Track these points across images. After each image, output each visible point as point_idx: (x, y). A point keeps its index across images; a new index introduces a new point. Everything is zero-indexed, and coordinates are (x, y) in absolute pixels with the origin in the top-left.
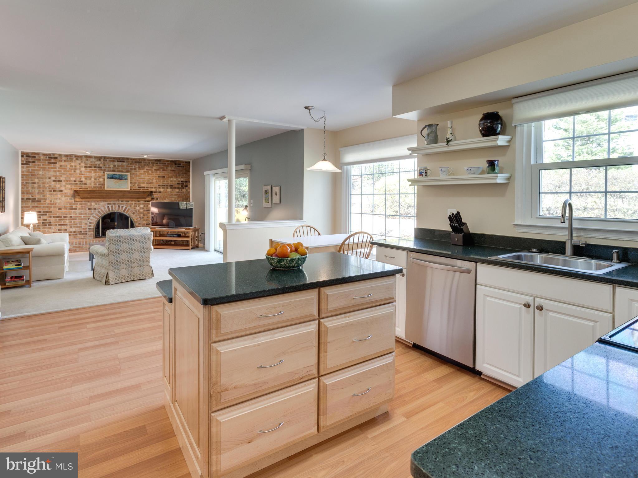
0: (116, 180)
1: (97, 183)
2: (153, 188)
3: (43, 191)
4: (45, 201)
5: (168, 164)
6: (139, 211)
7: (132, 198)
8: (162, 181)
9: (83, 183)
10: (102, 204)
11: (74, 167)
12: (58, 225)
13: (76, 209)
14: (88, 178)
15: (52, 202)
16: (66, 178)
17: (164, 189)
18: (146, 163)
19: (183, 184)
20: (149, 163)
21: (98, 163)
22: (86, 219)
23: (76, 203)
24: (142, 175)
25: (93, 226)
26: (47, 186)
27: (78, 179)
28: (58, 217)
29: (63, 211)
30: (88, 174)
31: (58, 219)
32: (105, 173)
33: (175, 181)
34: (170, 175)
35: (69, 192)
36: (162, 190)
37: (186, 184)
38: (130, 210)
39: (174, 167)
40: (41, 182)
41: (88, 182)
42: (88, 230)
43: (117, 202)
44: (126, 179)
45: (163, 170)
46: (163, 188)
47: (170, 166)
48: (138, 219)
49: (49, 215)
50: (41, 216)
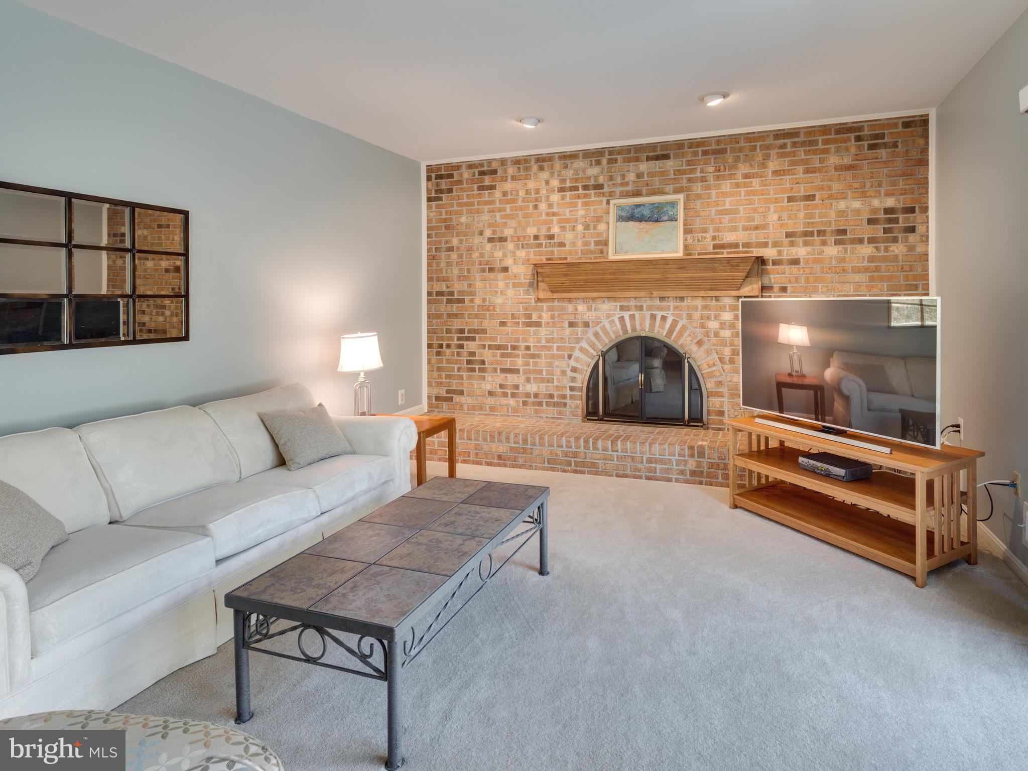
0: (643, 225)
1: (592, 240)
2: (765, 245)
3: (469, 271)
4: (472, 301)
5: (826, 142)
6: (716, 335)
7: (694, 286)
8: (801, 214)
9: (556, 241)
10: (606, 307)
11: (533, 195)
12: (499, 371)
13: (538, 324)
14: (568, 225)
15: (487, 304)
16: (515, 229)
17: (809, 249)
18: (740, 150)
19: (896, 221)
20: (754, 149)
21: (593, 171)
22: (562, 357)
23: (539, 304)
24: (728, 200)
25: (582, 380)
26: (475, 255)
27: (543, 232)
28: (498, 347)
29: (509, 329)
30: (567, 211)
31: (499, 352)
32: (612, 202)
33: (858, 212)
34: (836, 187)
35: (522, 271)
36: (801, 252)
37: (906, 220)
38: (688, 333)
39: (853, 150)
40: (464, 244)
41: (569, 237)
42: (568, 393)
43: (649, 302)
44: (673, 219)
45: (807, 171)
46: (806, 244)
47: (838, 150)
48: (714, 365)
49: (480, 339)
50: (465, 343)
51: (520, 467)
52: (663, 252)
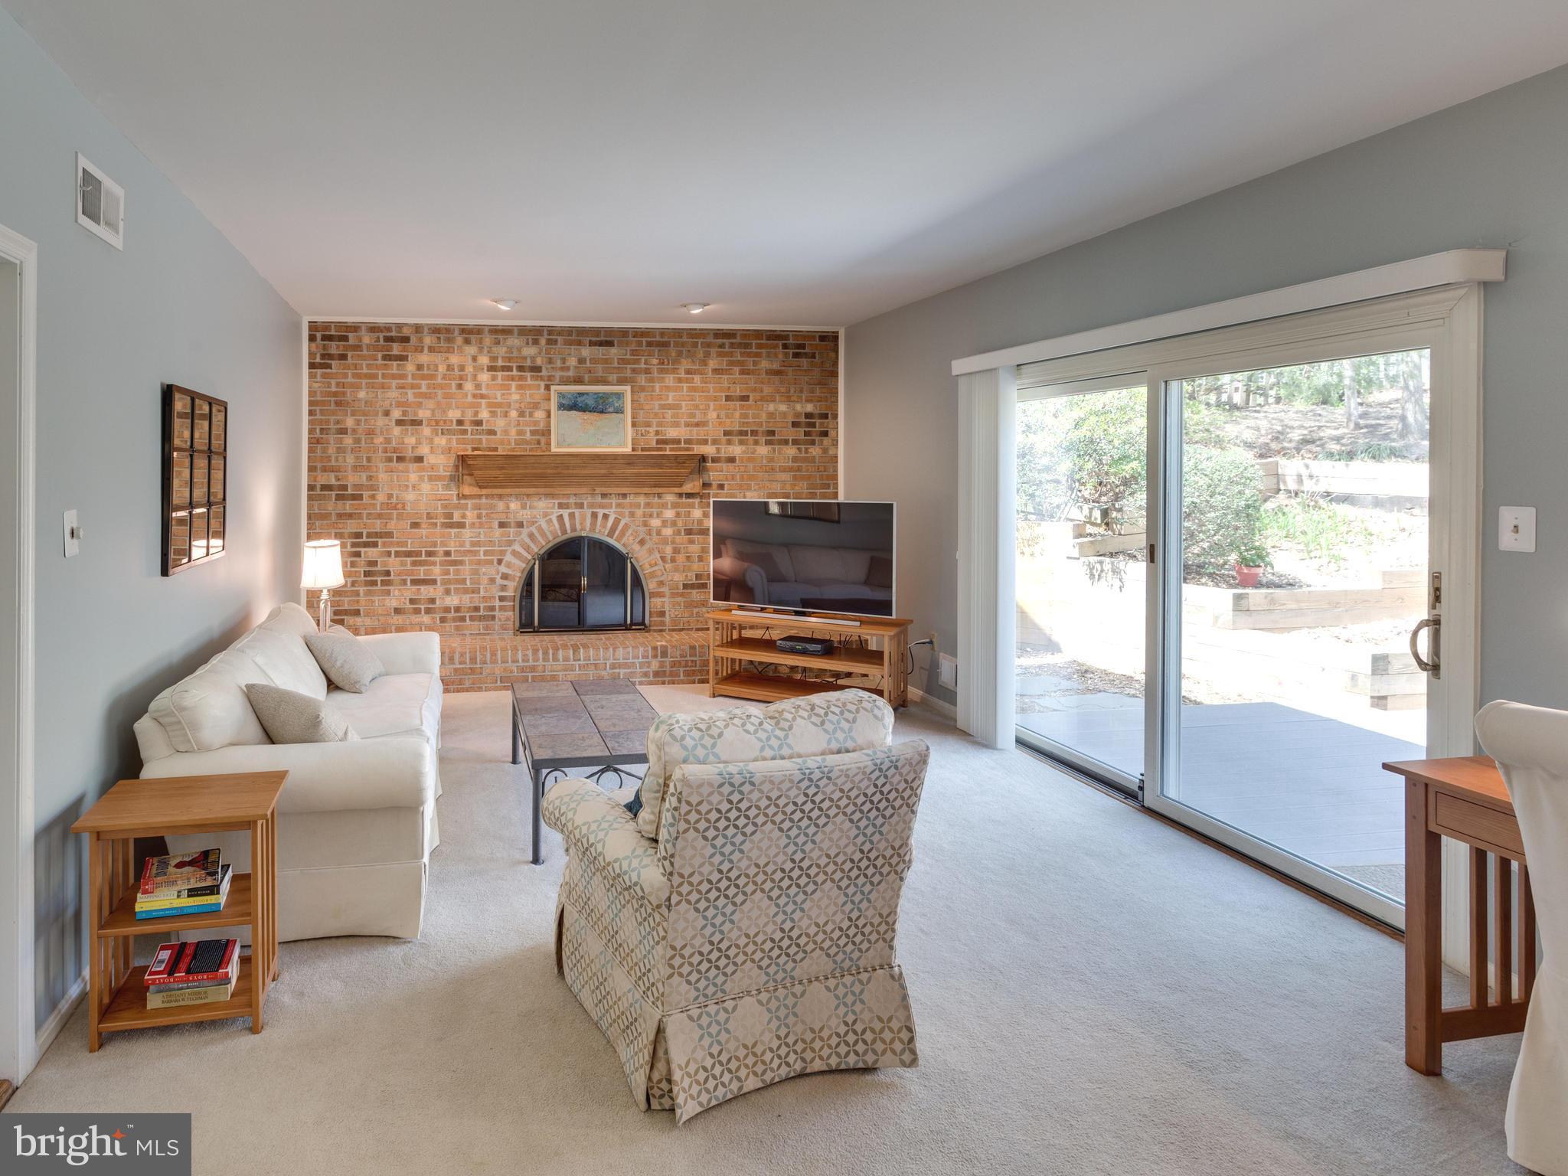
0: (587, 416)
1: (528, 429)
2: (705, 442)
3: (369, 459)
4: (373, 497)
5: (759, 346)
6: (659, 533)
7: (638, 482)
8: (737, 414)
9: (484, 427)
10: (542, 504)
11: (456, 372)
12: (409, 583)
13: (461, 525)
14: (499, 410)
15: (394, 500)
16: (433, 411)
17: (744, 448)
18: (683, 345)
19: (813, 425)
20: (695, 345)
21: (530, 351)
22: (491, 562)
23: (462, 502)
24: (671, 395)
25: (513, 588)
26: (379, 440)
27: (469, 416)
28: (408, 554)
29: (423, 531)
30: (499, 394)
31: (409, 559)
32: (553, 388)
33: (784, 414)
34: (767, 390)
35: (441, 462)
36: (737, 450)
37: (822, 425)
38: (630, 531)
39: (781, 356)
40: (363, 426)
41: (500, 424)
42: (497, 603)
43: (590, 500)
44: (619, 411)
45: (742, 372)
46: (741, 443)
47: (768, 355)
48: (656, 564)
49: (384, 545)
50: (363, 550)
51: (467, 690)
52: (609, 446)
